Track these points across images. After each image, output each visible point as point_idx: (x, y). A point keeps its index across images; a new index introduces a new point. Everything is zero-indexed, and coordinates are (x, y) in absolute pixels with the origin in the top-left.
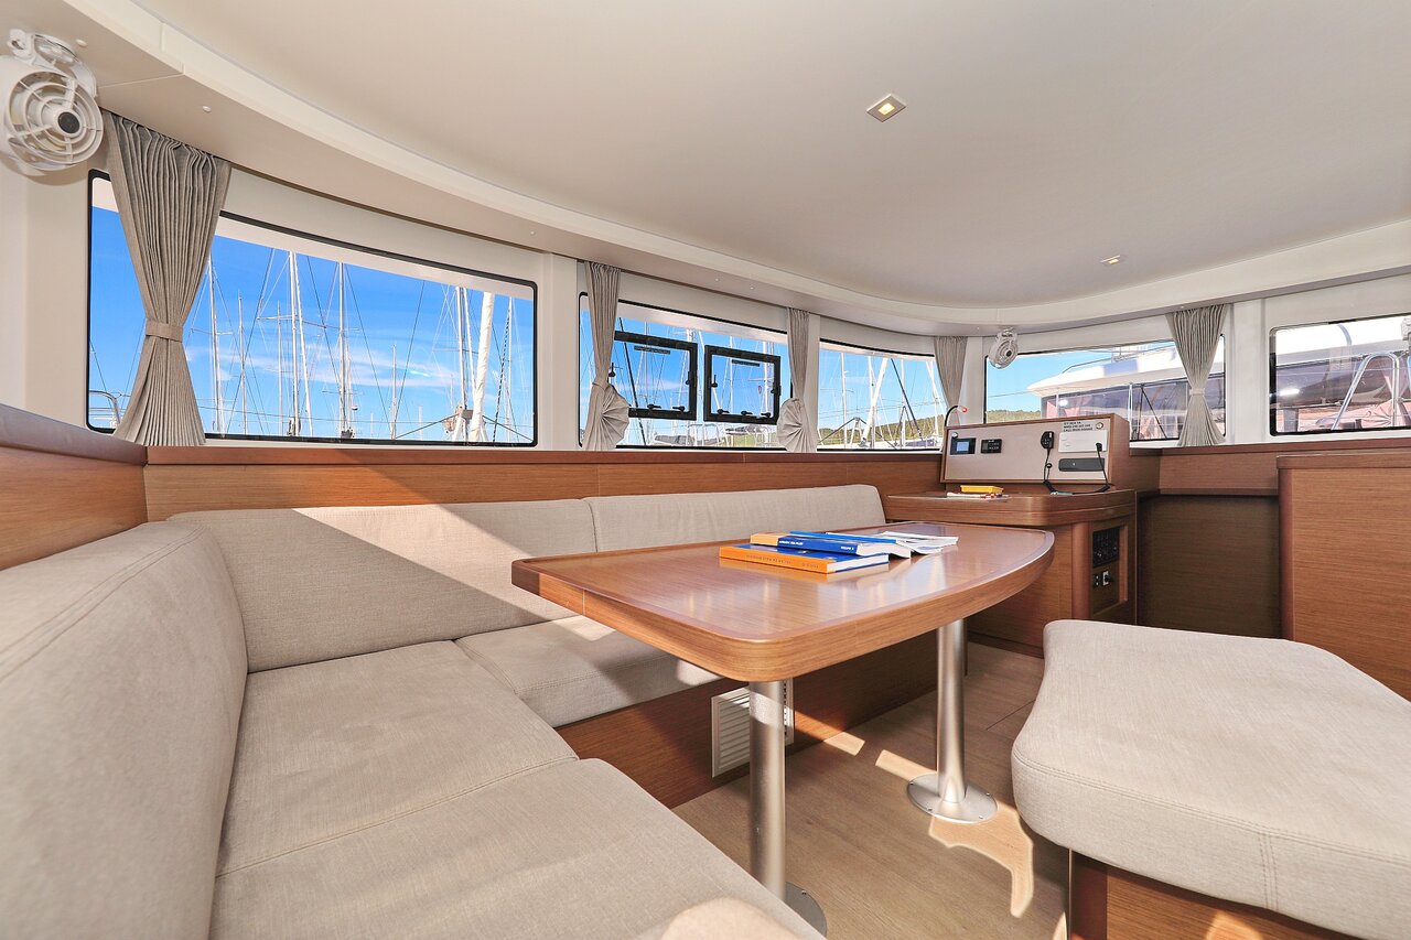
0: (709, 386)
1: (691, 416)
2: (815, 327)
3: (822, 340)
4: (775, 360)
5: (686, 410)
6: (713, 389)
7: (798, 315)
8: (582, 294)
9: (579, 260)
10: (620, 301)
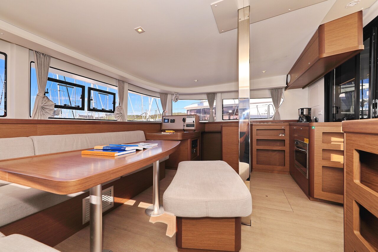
0: (89, 100)
1: (83, 109)
2: (126, 86)
3: (129, 90)
4: (114, 94)
5: (81, 107)
6: (91, 101)
7: (121, 82)
8: (32, 62)
9: (30, 49)
10: (50, 67)
